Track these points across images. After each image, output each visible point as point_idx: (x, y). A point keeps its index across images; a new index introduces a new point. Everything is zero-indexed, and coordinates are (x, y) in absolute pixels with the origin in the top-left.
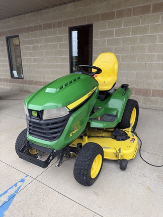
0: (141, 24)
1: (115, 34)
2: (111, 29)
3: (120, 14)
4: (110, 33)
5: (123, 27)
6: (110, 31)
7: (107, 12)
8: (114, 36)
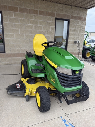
0: (35, 19)
1: (20, 21)
2: (17, 18)
3: (22, 10)
4: (17, 21)
5: (24, 18)
6: (16, 19)
7: (12, 6)
8: (19, 22)
